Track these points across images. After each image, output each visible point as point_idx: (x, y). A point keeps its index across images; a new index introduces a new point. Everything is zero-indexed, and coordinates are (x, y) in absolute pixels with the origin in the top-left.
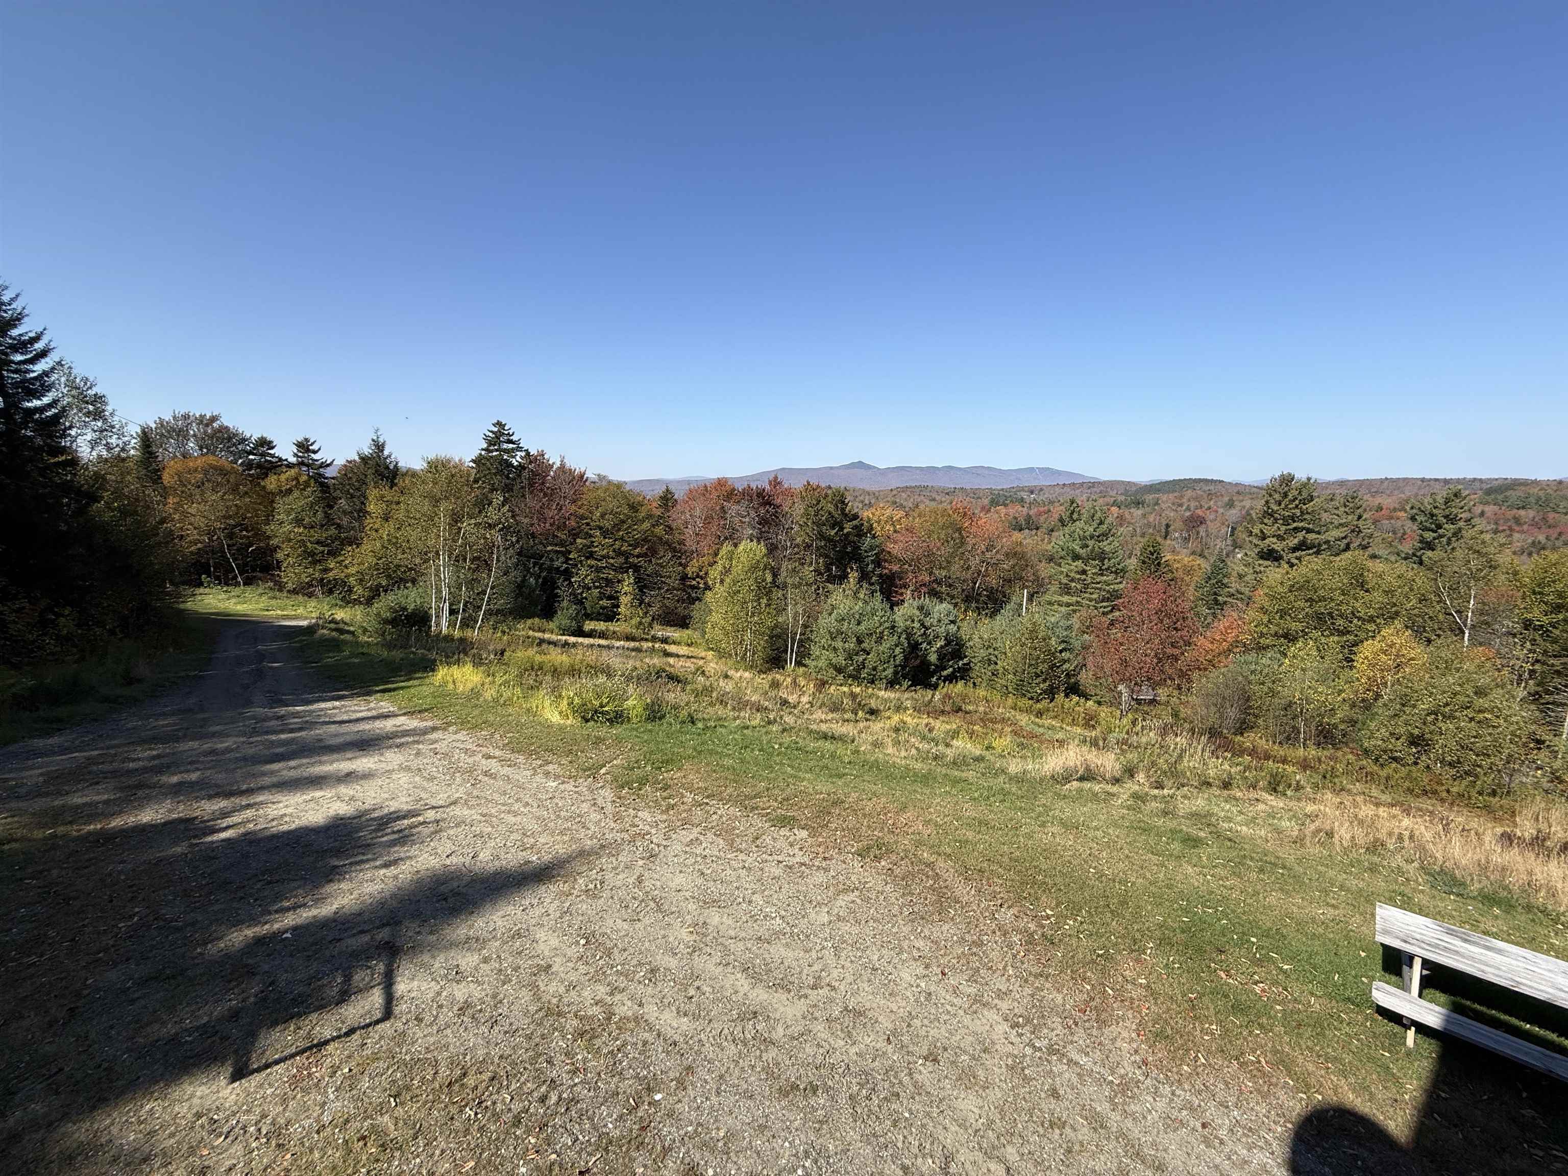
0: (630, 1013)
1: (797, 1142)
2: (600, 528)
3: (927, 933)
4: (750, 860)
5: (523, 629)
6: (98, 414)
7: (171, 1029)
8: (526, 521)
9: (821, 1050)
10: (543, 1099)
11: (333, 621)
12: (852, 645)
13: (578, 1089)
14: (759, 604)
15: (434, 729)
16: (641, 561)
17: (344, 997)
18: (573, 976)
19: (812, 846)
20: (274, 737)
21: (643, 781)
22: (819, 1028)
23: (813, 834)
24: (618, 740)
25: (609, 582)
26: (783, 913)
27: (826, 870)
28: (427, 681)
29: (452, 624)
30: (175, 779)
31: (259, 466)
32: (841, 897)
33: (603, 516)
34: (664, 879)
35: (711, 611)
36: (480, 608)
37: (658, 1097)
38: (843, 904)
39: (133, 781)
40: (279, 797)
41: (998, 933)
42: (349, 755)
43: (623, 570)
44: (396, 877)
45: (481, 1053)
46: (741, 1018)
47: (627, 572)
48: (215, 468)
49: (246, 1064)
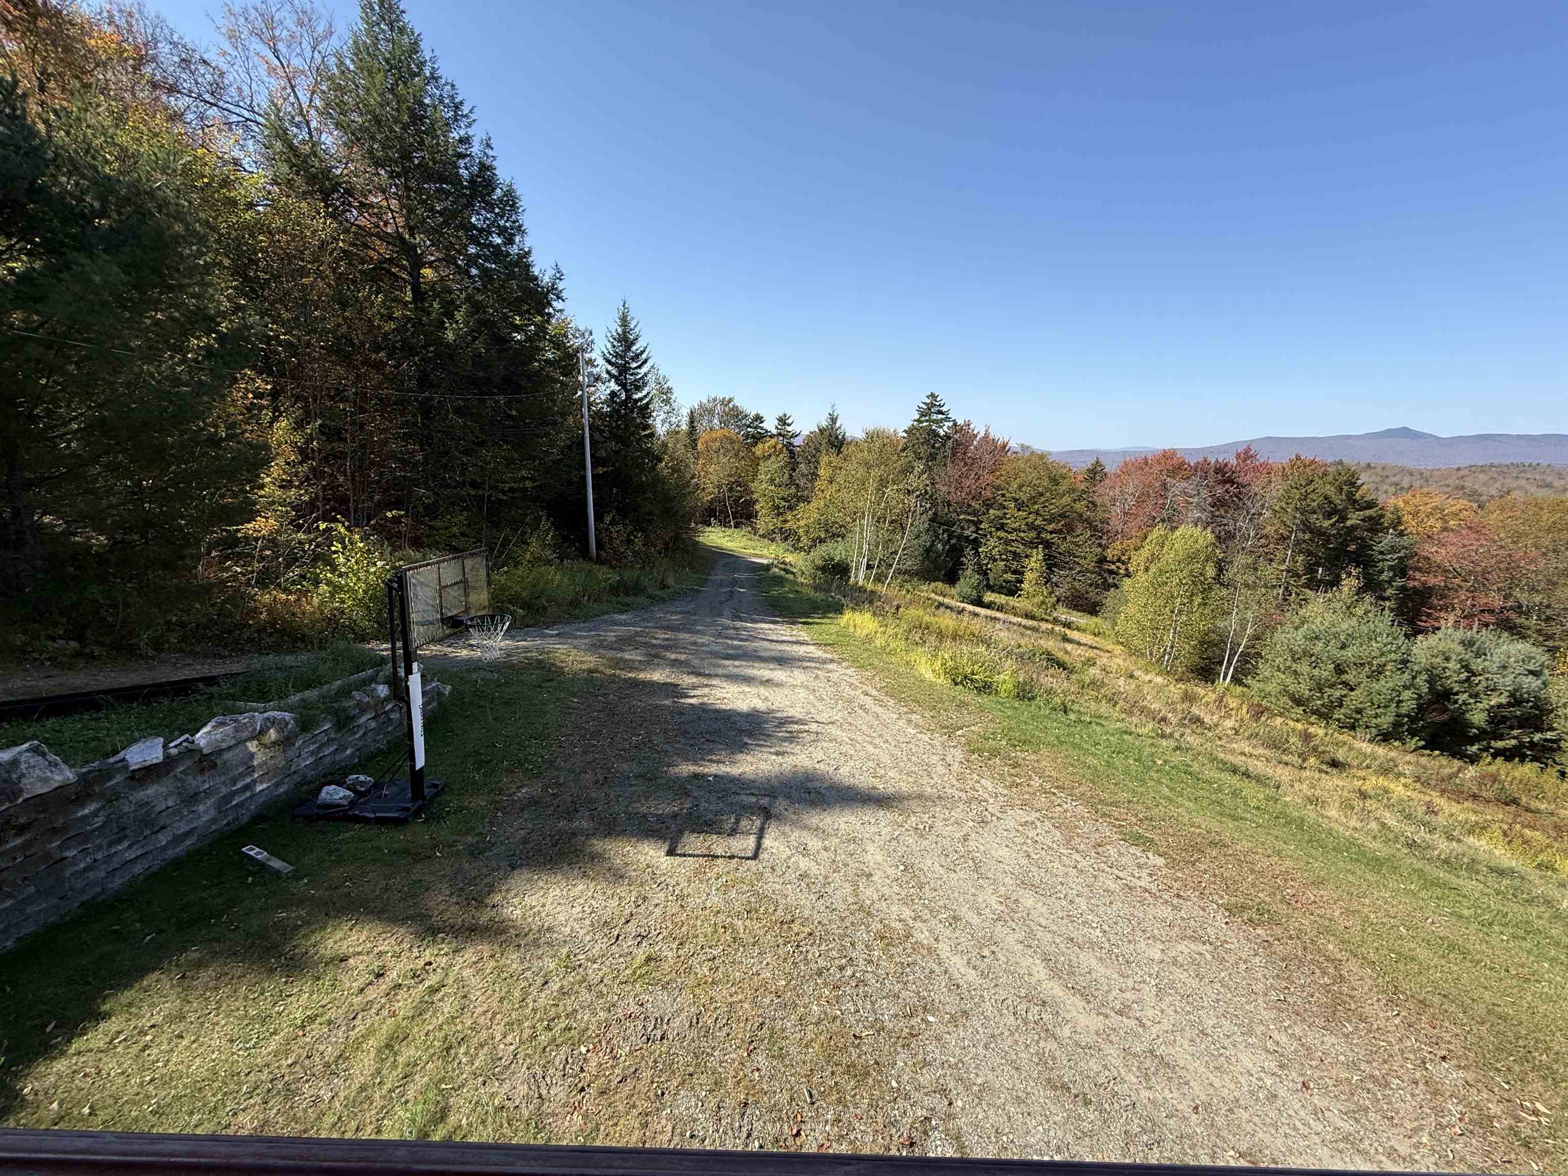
0: (925, 942)
1: (1052, 1133)
2: (1016, 500)
3: (1298, 1031)
4: (1085, 863)
5: (926, 590)
6: (667, 401)
7: (644, 810)
8: (945, 489)
9: (1107, 1073)
10: (841, 968)
11: (784, 563)
12: (1326, 672)
13: (870, 976)
14: (1191, 601)
15: (832, 661)
16: (1054, 538)
17: (733, 832)
18: (886, 891)
19: (1165, 877)
20: (729, 642)
21: (994, 753)
22: (1112, 1053)
23: (1172, 864)
24: (981, 708)
25: (1016, 556)
26: (1105, 927)
27: (1175, 907)
28: (836, 621)
29: (867, 578)
30: (673, 656)
31: (753, 437)
32: (1186, 942)
33: (1020, 487)
34: (989, 846)
35: (1127, 601)
36: (891, 566)
37: (931, 1019)
38: (1186, 951)
39: (653, 652)
40: (725, 685)
41: (1421, 1086)
42: (772, 666)
43: (1032, 544)
44: (781, 765)
45: (807, 913)
46: (1028, 998)
47: (1037, 547)
48: (727, 438)
49: (674, 849)
